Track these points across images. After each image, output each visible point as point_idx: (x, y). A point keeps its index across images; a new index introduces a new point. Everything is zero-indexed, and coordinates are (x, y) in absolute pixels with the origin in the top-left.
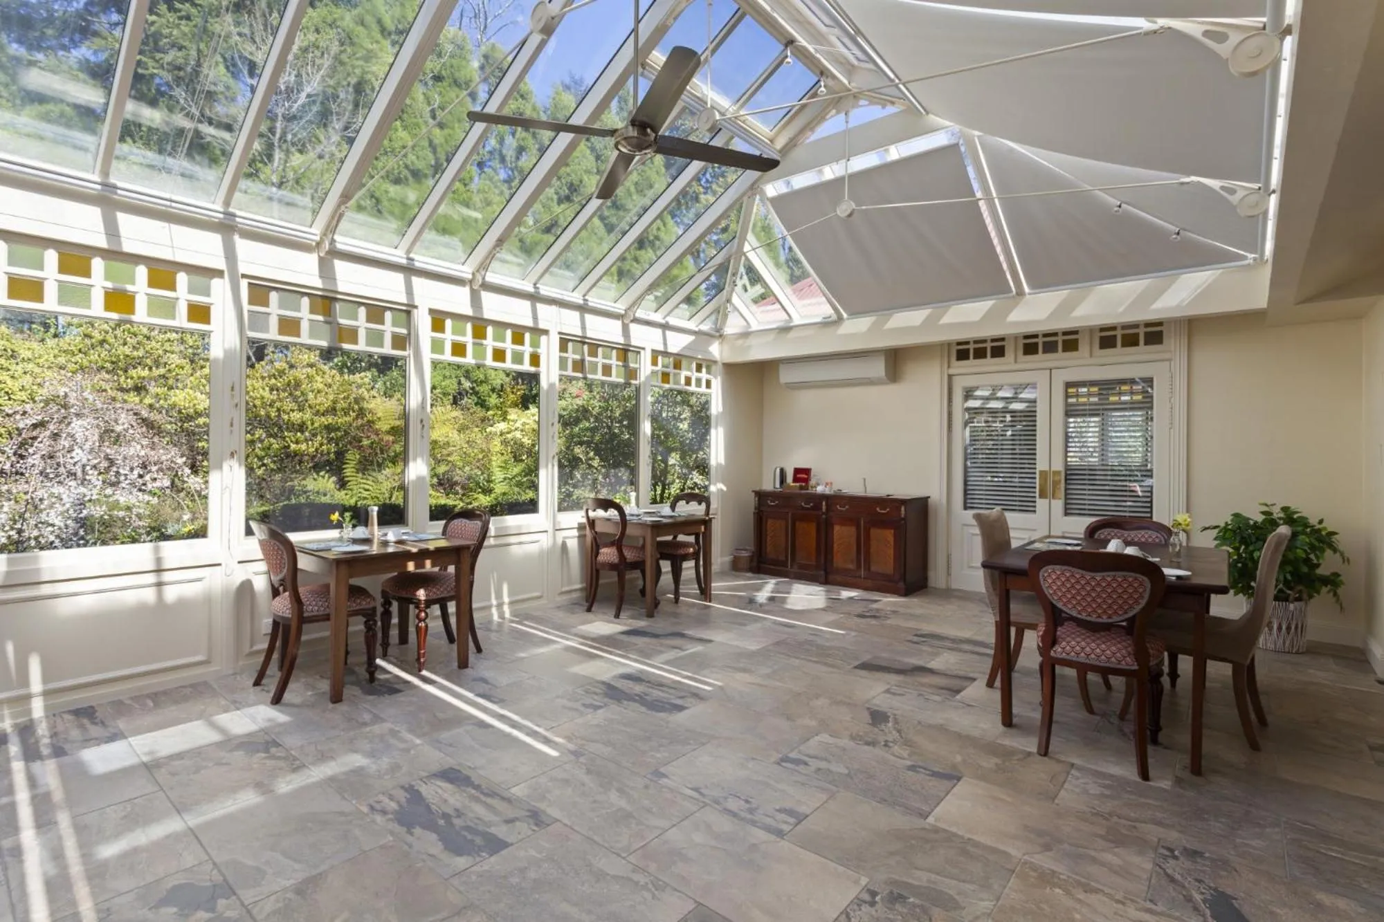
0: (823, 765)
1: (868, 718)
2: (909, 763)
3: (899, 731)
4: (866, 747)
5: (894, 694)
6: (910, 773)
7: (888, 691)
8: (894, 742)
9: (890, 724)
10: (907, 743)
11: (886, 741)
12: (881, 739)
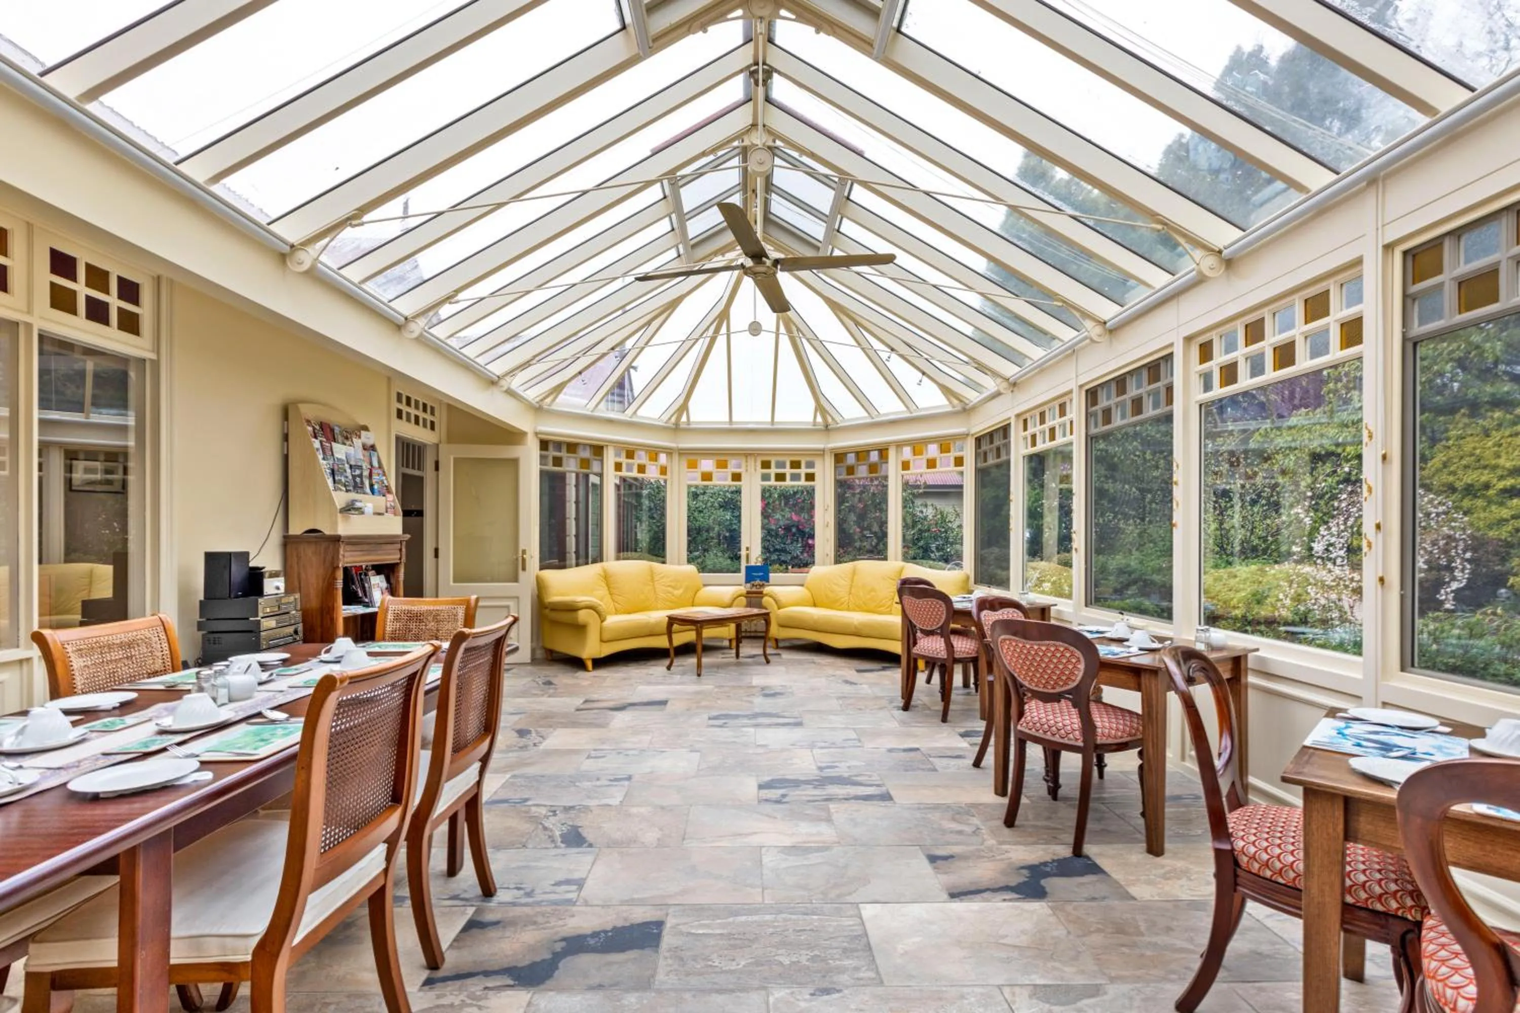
0: (598, 783)
1: (585, 833)
2: (529, 803)
3: (545, 828)
4: (571, 804)
5: (568, 882)
6: (526, 796)
7: (580, 884)
8: (547, 817)
9: (558, 833)
10: (535, 820)
11: (555, 815)
12: (561, 816)
